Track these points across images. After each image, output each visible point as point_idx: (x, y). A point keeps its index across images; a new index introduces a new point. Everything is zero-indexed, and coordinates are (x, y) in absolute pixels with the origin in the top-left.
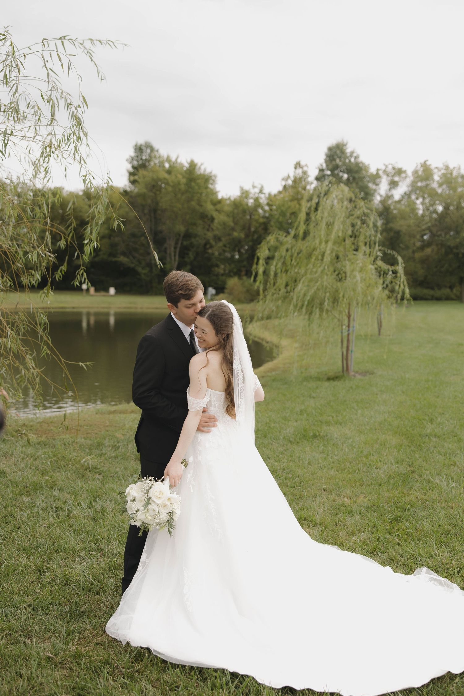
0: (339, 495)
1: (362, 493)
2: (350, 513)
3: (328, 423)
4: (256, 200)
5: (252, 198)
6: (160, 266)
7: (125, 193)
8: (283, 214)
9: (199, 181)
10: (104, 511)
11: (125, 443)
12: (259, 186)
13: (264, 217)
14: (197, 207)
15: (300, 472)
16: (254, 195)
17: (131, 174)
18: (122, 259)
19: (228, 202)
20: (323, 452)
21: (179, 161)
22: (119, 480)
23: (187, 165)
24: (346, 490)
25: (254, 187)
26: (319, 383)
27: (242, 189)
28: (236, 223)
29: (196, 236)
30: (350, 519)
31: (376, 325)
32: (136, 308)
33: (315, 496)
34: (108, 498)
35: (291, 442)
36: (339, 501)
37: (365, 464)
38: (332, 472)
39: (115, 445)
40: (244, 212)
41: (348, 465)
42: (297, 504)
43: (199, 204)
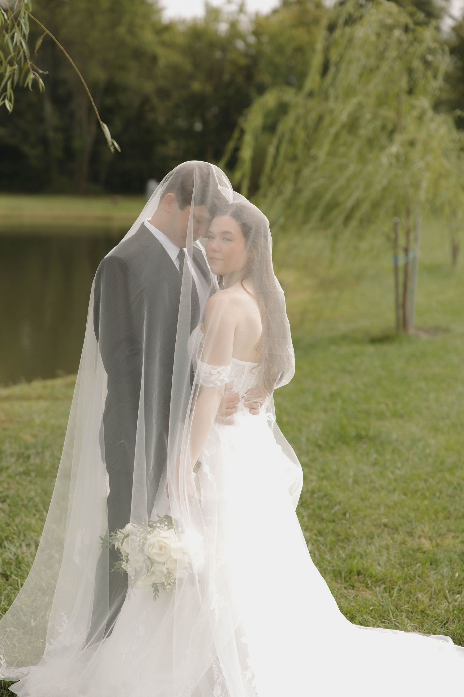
0: (411, 534)
1: (449, 530)
2: (434, 563)
3: (381, 416)
4: (233, 25)
5: (225, 21)
6: (115, 148)
8: (280, 49)
10: (20, 563)
11: (40, 450)
13: (247, 55)
14: (128, 38)
15: (341, 496)
16: (230, 15)
20: (375, 464)
22: (37, 511)
24: (422, 526)
26: (357, 348)
27: (207, 4)
28: (197, 66)
29: (125, 89)
30: (433, 572)
31: (448, 249)
33: (371, 537)
34: (23, 541)
35: (319, 446)
36: (412, 543)
37: (450, 484)
38: (396, 497)
39: (23, 454)
40: (212, 45)
41: (422, 485)
42: (343, 548)
43: (131, 30)
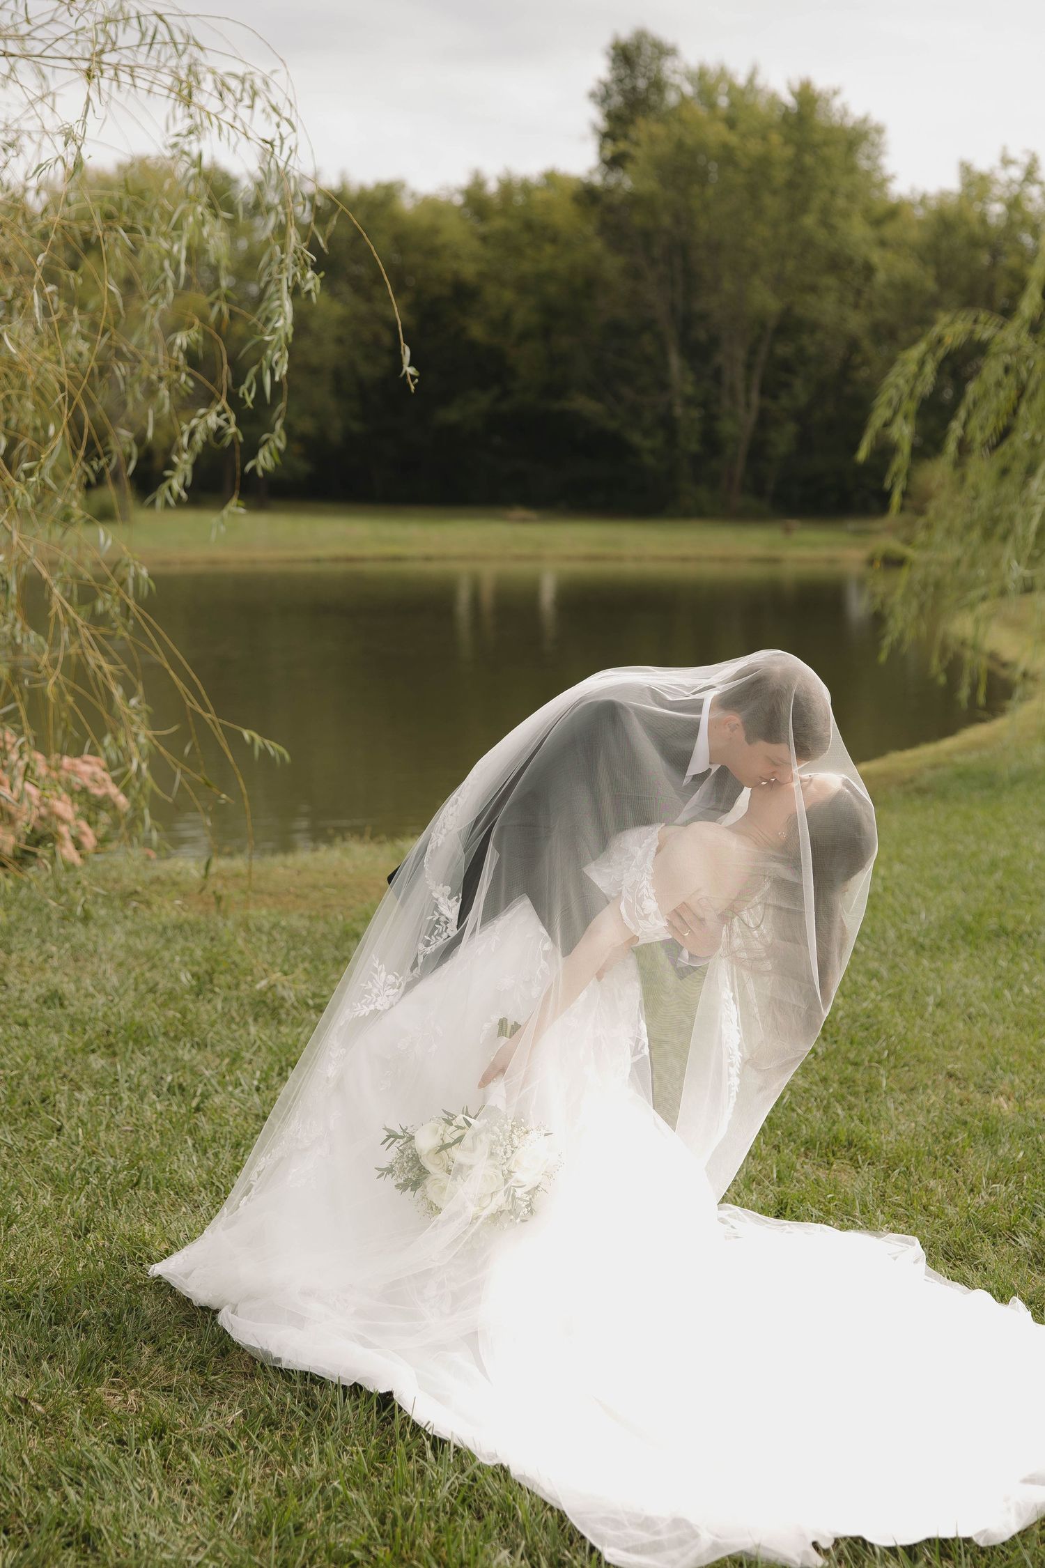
4: (1015, 204)
5: (1000, 199)
7: (587, 196)
9: (827, 151)
12: (1025, 160)
14: (821, 235)
16: (1008, 186)
17: (607, 136)
18: (583, 404)
19: (920, 213)
21: (760, 81)
23: (788, 99)
25: (1006, 162)
27: (966, 169)
28: (944, 281)
29: (814, 327)
32: (620, 559)
40: (974, 243)
43: (825, 223)
